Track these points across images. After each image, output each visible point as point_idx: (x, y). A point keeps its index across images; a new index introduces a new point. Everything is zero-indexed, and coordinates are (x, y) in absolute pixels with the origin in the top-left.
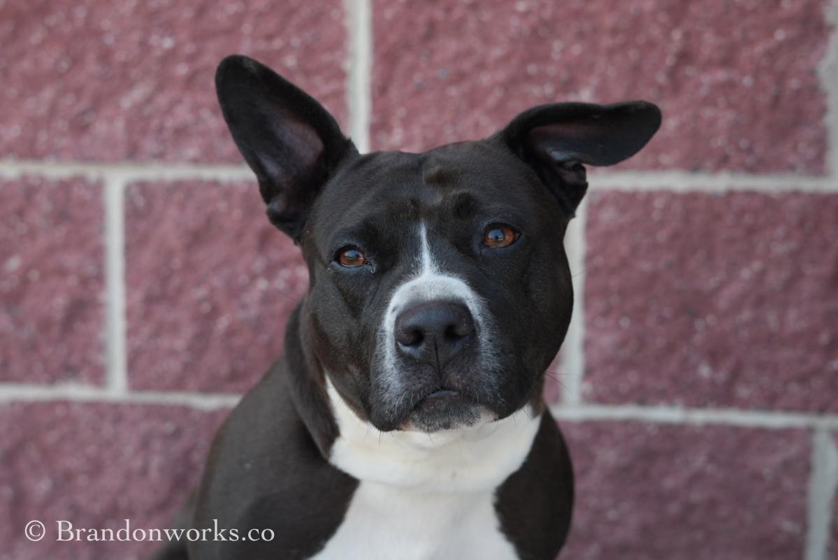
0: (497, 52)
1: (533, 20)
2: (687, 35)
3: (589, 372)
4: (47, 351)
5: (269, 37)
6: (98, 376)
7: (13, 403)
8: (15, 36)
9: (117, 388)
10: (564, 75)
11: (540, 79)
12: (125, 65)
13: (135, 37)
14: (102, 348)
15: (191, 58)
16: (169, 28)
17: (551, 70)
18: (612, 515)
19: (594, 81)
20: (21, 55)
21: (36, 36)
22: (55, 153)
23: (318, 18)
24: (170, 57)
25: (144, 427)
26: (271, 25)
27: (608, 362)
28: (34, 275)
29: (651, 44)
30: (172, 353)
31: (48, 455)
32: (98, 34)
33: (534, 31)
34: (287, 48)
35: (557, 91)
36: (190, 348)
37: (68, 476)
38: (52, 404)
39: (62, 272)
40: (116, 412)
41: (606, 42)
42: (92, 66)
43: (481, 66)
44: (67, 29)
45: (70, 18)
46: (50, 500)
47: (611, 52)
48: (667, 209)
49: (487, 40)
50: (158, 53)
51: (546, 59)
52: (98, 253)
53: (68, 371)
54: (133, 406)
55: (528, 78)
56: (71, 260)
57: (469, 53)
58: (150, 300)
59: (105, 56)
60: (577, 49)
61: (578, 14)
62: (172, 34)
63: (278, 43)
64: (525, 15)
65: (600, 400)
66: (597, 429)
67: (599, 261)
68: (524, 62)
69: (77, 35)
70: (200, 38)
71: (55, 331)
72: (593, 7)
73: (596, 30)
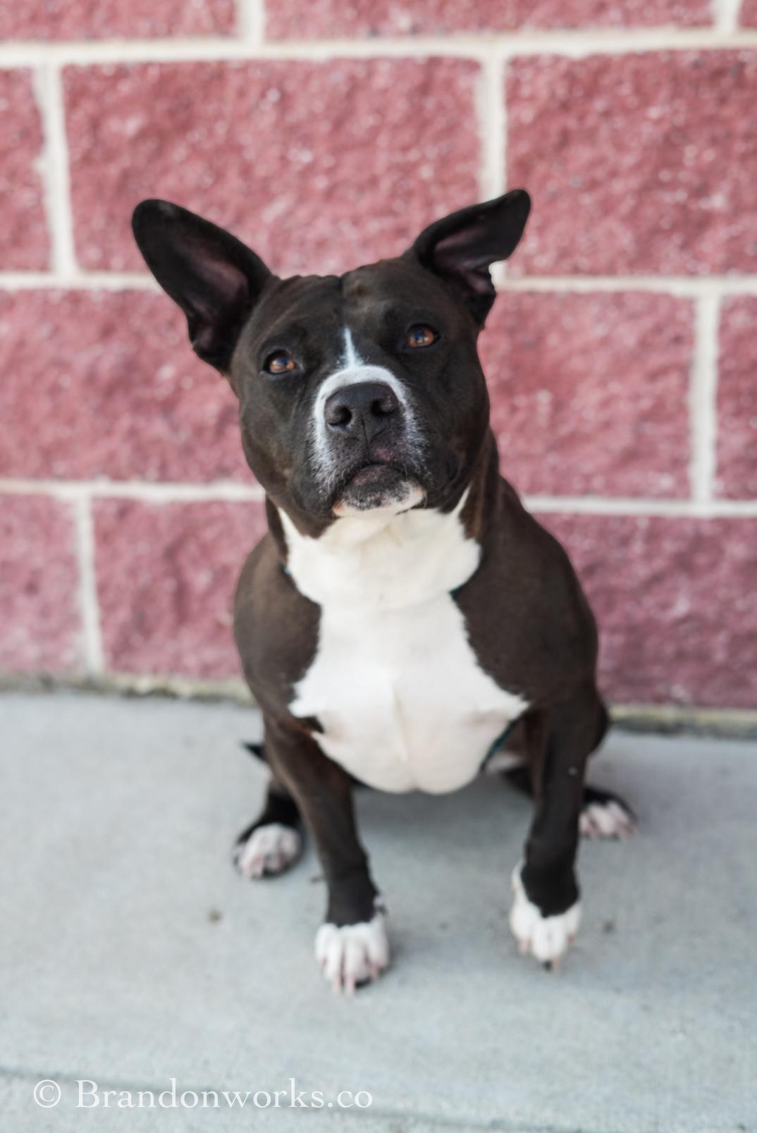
0: (629, 160)
1: (666, 126)
3: (720, 471)
4: (202, 454)
5: (405, 149)
7: (173, 504)
8: (160, 152)
10: (696, 181)
11: (672, 186)
12: (265, 180)
13: (274, 152)
15: (330, 171)
16: (307, 141)
17: (684, 176)
18: (740, 605)
19: (726, 186)
20: (165, 171)
21: (179, 152)
23: (452, 129)
24: (309, 171)
26: (406, 136)
27: (738, 460)
28: (188, 383)
31: (206, 551)
32: (238, 149)
33: (666, 137)
34: (423, 160)
35: (689, 198)
38: (207, 505)
41: (740, 147)
42: (234, 181)
43: (614, 174)
44: (208, 145)
45: (211, 133)
46: (210, 591)
47: (743, 157)
49: (620, 147)
50: (298, 168)
51: (677, 165)
55: (662, 185)
57: (602, 161)
59: (246, 171)
60: (709, 155)
61: (711, 120)
62: (311, 147)
63: (413, 155)
64: (659, 121)
65: (730, 496)
66: (727, 526)
67: (731, 364)
68: (657, 169)
69: (219, 150)
70: (338, 151)
71: (209, 436)
72: (727, 112)
73: (730, 136)
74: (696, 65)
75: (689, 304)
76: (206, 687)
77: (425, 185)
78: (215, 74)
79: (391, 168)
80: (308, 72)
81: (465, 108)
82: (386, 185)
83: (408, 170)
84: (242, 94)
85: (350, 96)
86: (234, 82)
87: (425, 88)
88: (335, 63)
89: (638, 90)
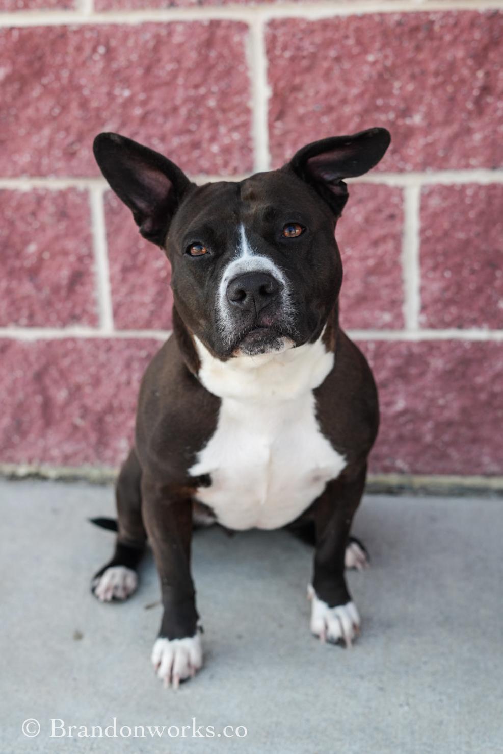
0: (355, 91)
1: (379, 67)
2: (487, 74)
3: (424, 308)
4: (59, 306)
5: (196, 87)
6: (94, 321)
7: (38, 341)
8: (21, 92)
9: (107, 328)
10: (402, 106)
11: (385, 109)
12: (98, 110)
13: (104, 90)
14: (95, 303)
15: (144, 103)
16: (127, 82)
17: (393, 102)
18: (441, 402)
19: (423, 109)
20: (26, 105)
21: (36, 92)
22: (54, 172)
23: (229, 72)
24: (129, 103)
25: (127, 354)
26: (197, 78)
27: (436, 301)
28: (46, 255)
29: (463, 81)
30: (142, 304)
31: (63, 374)
32: (78, 88)
33: (380, 75)
34: (209, 93)
35: (397, 117)
36: (154, 301)
37: (78, 388)
38: (65, 341)
39: (65, 253)
40: (108, 345)
41: (431, 81)
42: (75, 111)
43: (344, 101)
44: (56, 85)
45: (58, 78)
46: (67, 403)
47: (434, 88)
48: (475, 195)
49: (348, 82)
50: (120, 100)
51: (389, 94)
52: (88, 240)
53: (74, 318)
54: (118, 340)
55: (377, 109)
56: (71, 244)
57: (335, 92)
58: (125, 270)
59: (84, 104)
60: (410, 87)
61: (411, 62)
62: (129, 87)
63: (202, 91)
64: (374, 63)
65: (432, 326)
66: (430, 346)
67: (429, 233)
68: (374, 97)
69: (63, 89)
70: (149, 89)
71: (63, 293)
72: (421, 56)
73: (423, 73)
74: (399, 24)
75: (400, 191)
76: (66, 471)
77: (211, 110)
78: (61, 35)
79: (187, 100)
80: (127, 32)
81: (238, 57)
82: (183, 112)
83: (199, 101)
84: (79, 49)
85: (156, 49)
86: (74, 41)
87: (209, 44)
88: (145, 26)
89: (359, 42)
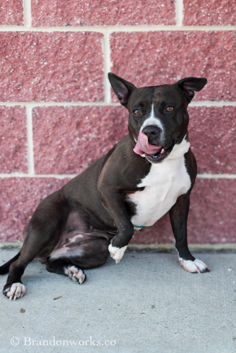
0: (151, 65)
1: (162, 54)
2: (209, 59)
4: (8, 162)
5: (78, 61)
6: (25, 170)
9: (32, 173)
10: (172, 72)
11: (164, 73)
14: (26, 161)
15: (54, 68)
16: (46, 58)
17: (168, 70)
19: (181, 73)
22: (10, 99)
23: (94, 55)
24: (46, 68)
25: (40, 185)
26: (79, 57)
28: (3, 138)
29: (199, 62)
30: (49, 161)
32: (23, 61)
33: (162, 58)
34: (84, 64)
35: (170, 77)
36: (55, 160)
37: (16, 202)
38: (11, 179)
39: (13, 137)
40: (32, 181)
41: (185, 61)
42: (21, 71)
43: (146, 69)
44: (12, 59)
46: (10, 210)
47: (186, 64)
48: (205, 112)
49: (148, 61)
50: (43, 66)
51: (166, 67)
52: (24, 130)
53: (16, 168)
54: (36, 178)
55: (161, 73)
56: (15, 133)
57: (142, 65)
58: (42, 145)
59: (25, 68)
60: (176, 64)
61: (175, 53)
62: (47, 61)
63: (81, 63)
64: (160, 53)
68: (159, 68)
70: (56, 62)
71: (11, 156)
72: (180, 51)
73: (181, 58)
74: (170, 36)
77: (85, 72)
78: (16, 36)
79: (74, 67)
80: (47, 36)
81: (98, 48)
82: (72, 72)
83: (79, 68)
84: (24, 43)
85: (60, 44)
86: (22, 39)
87: (85, 42)
88: (55, 33)
89: (152, 44)
